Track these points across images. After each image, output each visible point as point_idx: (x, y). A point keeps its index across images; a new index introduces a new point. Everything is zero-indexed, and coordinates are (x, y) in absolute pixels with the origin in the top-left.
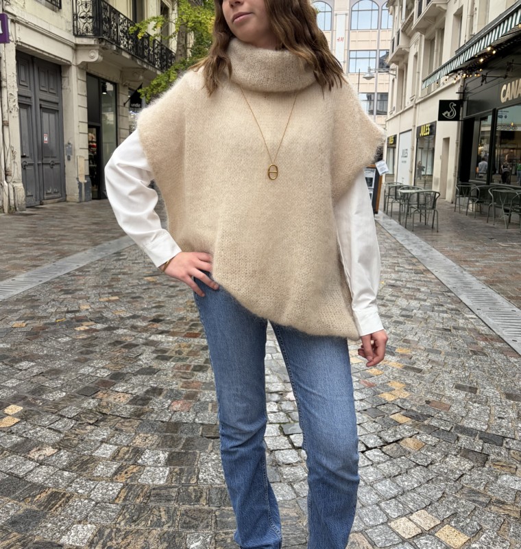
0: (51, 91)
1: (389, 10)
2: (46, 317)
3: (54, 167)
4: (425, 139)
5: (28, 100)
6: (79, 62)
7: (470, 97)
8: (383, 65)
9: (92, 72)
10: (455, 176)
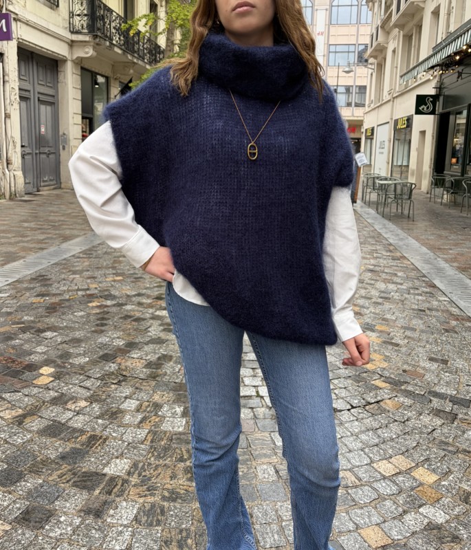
0: (48, 84)
1: (368, 7)
2: (60, 294)
3: (51, 156)
4: (402, 131)
5: (27, 93)
6: (75, 57)
8: (362, 60)
9: (86, 66)
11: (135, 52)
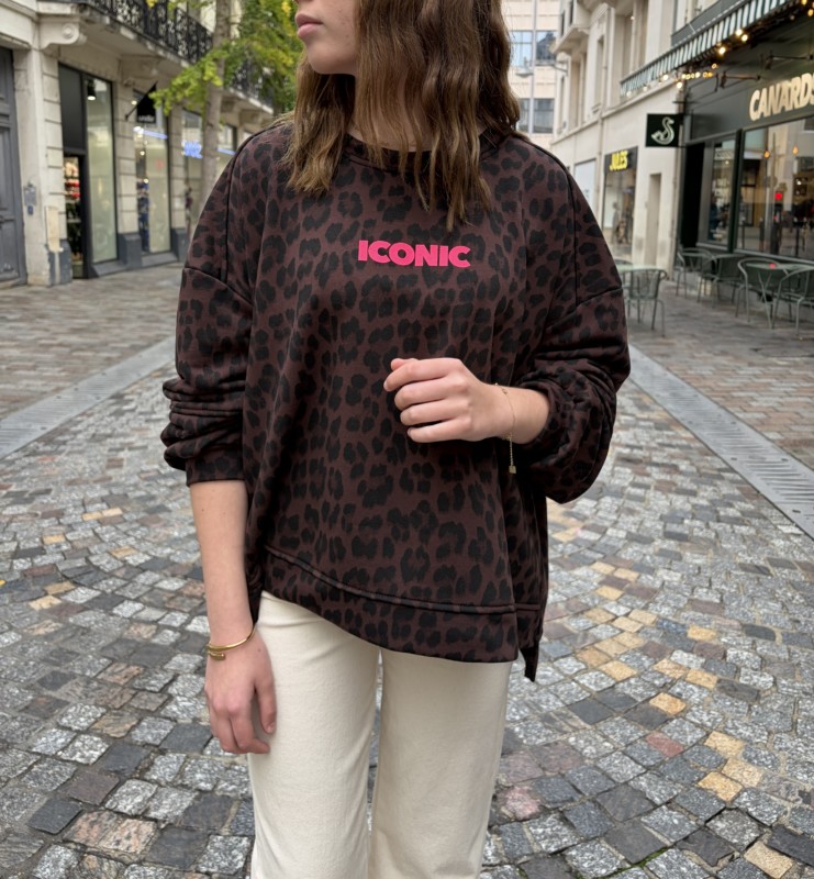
3: (4, 228)
6: (45, 44)
7: (696, 109)
9: (68, 62)
10: (671, 235)
11: (161, 37)
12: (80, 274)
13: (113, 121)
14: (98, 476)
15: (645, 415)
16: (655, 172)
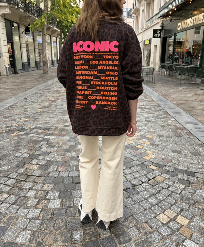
4: (147, 45)
6: (1, 14)
7: (165, 28)
9: (7, 18)
10: (159, 60)
11: (30, 11)
12: (14, 73)
13: (19, 33)
14: (23, 113)
15: (146, 100)
16: (155, 44)
